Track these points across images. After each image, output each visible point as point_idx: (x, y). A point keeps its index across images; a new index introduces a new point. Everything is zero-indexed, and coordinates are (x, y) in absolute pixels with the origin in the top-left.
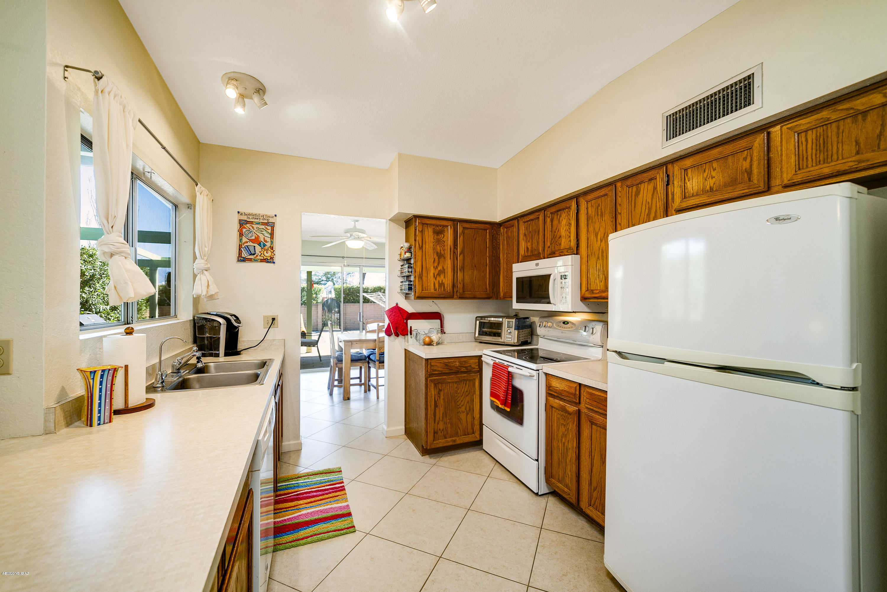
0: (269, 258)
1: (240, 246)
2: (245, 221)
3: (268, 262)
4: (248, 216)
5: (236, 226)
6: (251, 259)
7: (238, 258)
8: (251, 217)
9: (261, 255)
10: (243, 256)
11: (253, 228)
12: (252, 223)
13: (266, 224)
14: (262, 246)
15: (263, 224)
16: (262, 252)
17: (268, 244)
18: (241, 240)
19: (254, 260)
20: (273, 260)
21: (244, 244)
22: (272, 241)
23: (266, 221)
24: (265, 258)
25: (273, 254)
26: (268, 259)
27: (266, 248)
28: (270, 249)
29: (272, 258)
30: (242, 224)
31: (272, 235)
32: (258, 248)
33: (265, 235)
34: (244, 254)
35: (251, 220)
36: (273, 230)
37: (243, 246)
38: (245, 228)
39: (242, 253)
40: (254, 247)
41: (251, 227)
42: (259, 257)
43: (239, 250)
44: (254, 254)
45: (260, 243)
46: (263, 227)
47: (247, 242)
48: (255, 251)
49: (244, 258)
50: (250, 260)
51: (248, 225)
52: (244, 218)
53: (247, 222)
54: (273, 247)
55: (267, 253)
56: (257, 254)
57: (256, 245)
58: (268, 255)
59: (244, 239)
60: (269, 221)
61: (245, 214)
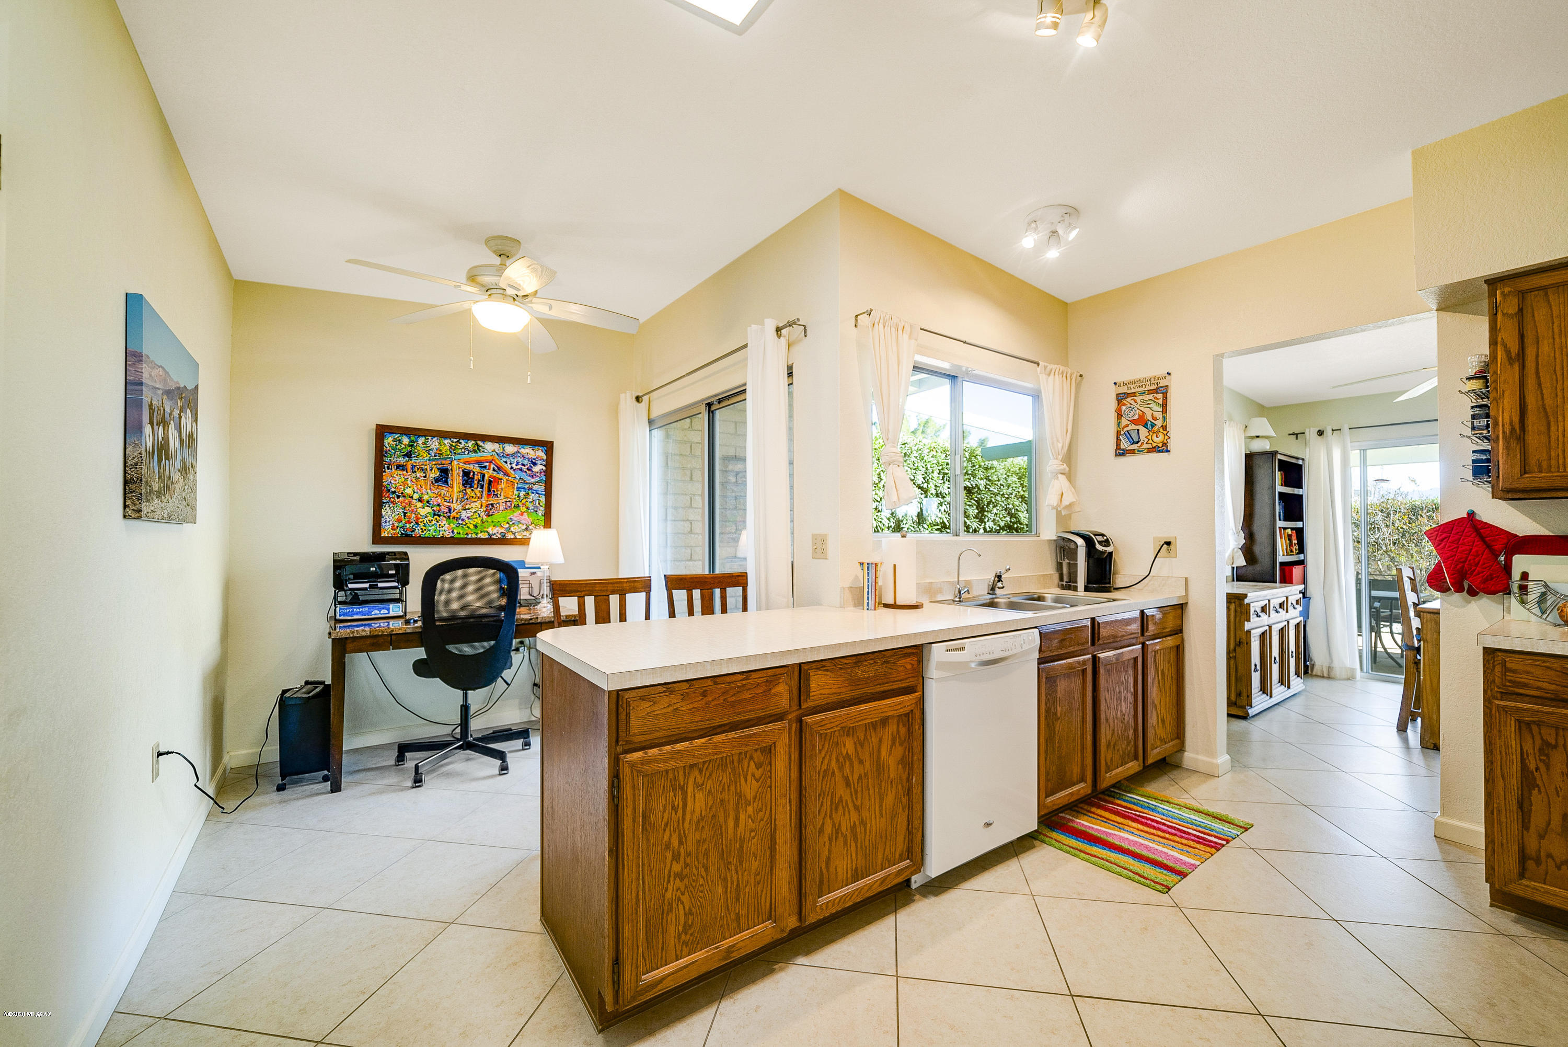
0: (1160, 445)
1: (1118, 433)
2: (1124, 393)
3: (1159, 452)
4: (1129, 386)
5: (1113, 404)
6: (1134, 450)
7: (1116, 452)
8: (1132, 386)
9: (1149, 442)
10: (1122, 447)
11: (1136, 402)
12: (1133, 394)
13: (1155, 391)
14: (1150, 428)
15: (1150, 392)
16: (1150, 437)
17: (1159, 423)
18: (1119, 424)
19: (1138, 451)
20: (1167, 447)
21: (1123, 429)
22: (1164, 417)
23: (1155, 387)
24: (1154, 445)
25: (1166, 437)
26: (1159, 447)
27: (1156, 429)
28: (1161, 430)
29: (1165, 444)
30: (1121, 398)
31: (1164, 406)
32: (1144, 432)
33: (1153, 409)
34: (1125, 444)
35: (1133, 391)
36: (1166, 398)
37: (1122, 433)
38: (1125, 405)
39: (1122, 443)
40: (1138, 430)
41: (1133, 402)
42: (1145, 446)
43: (1117, 439)
44: (1138, 442)
45: (1146, 424)
46: (1150, 397)
47: (1127, 426)
48: (1139, 438)
49: (1123, 450)
50: (1132, 452)
51: (1129, 399)
52: (1124, 389)
53: (1127, 395)
54: (1166, 426)
55: (1157, 437)
56: (1142, 441)
57: (1140, 428)
58: (1159, 439)
59: (1124, 422)
60: (1160, 385)
61: (1125, 384)
